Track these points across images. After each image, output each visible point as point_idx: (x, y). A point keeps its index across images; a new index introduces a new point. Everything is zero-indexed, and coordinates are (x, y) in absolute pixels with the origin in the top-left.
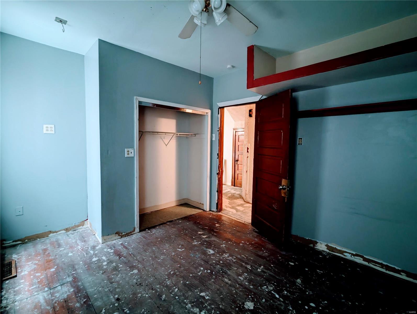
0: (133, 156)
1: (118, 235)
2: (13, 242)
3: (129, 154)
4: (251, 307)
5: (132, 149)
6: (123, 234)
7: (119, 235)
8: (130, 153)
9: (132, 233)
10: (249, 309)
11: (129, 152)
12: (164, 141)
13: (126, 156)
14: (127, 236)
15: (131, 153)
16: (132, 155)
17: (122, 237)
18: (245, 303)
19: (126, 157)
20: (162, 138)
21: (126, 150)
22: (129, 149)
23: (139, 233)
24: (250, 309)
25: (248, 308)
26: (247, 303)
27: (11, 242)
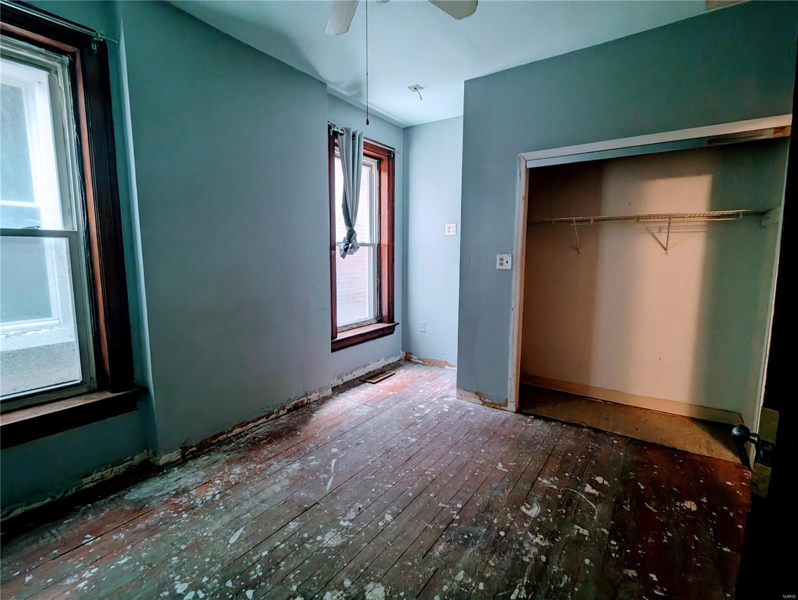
0: (510, 268)
1: (478, 397)
2: (418, 359)
3: (502, 265)
4: (371, 595)
5: (509, 256)
6: (487, 400)
7: (480, 399)
8: (505, 262)
9: (502, 408)
10: (365, 591)
11: (503, 260)
12: (658, 238)
13: (498, 267)
14: (493, 407)
15: (507, 263)
16: (509, 266)
17: (484, 404)
18: (380, 584)
19: (498, 269)
20: (653, 231)
21: (498, 257)
22: (503, 255)
23: (513, 414)
24: (366, 593)
25: (368, 591)
26: (383, 589)
27: (416, 358)
